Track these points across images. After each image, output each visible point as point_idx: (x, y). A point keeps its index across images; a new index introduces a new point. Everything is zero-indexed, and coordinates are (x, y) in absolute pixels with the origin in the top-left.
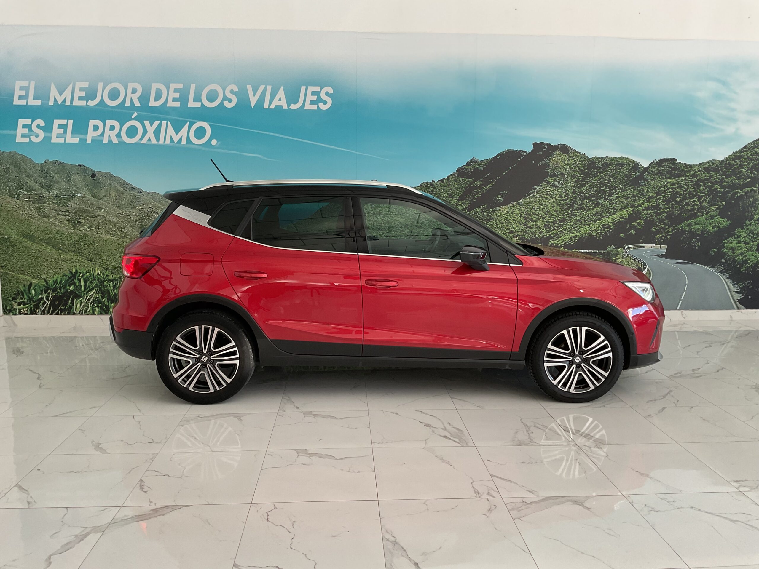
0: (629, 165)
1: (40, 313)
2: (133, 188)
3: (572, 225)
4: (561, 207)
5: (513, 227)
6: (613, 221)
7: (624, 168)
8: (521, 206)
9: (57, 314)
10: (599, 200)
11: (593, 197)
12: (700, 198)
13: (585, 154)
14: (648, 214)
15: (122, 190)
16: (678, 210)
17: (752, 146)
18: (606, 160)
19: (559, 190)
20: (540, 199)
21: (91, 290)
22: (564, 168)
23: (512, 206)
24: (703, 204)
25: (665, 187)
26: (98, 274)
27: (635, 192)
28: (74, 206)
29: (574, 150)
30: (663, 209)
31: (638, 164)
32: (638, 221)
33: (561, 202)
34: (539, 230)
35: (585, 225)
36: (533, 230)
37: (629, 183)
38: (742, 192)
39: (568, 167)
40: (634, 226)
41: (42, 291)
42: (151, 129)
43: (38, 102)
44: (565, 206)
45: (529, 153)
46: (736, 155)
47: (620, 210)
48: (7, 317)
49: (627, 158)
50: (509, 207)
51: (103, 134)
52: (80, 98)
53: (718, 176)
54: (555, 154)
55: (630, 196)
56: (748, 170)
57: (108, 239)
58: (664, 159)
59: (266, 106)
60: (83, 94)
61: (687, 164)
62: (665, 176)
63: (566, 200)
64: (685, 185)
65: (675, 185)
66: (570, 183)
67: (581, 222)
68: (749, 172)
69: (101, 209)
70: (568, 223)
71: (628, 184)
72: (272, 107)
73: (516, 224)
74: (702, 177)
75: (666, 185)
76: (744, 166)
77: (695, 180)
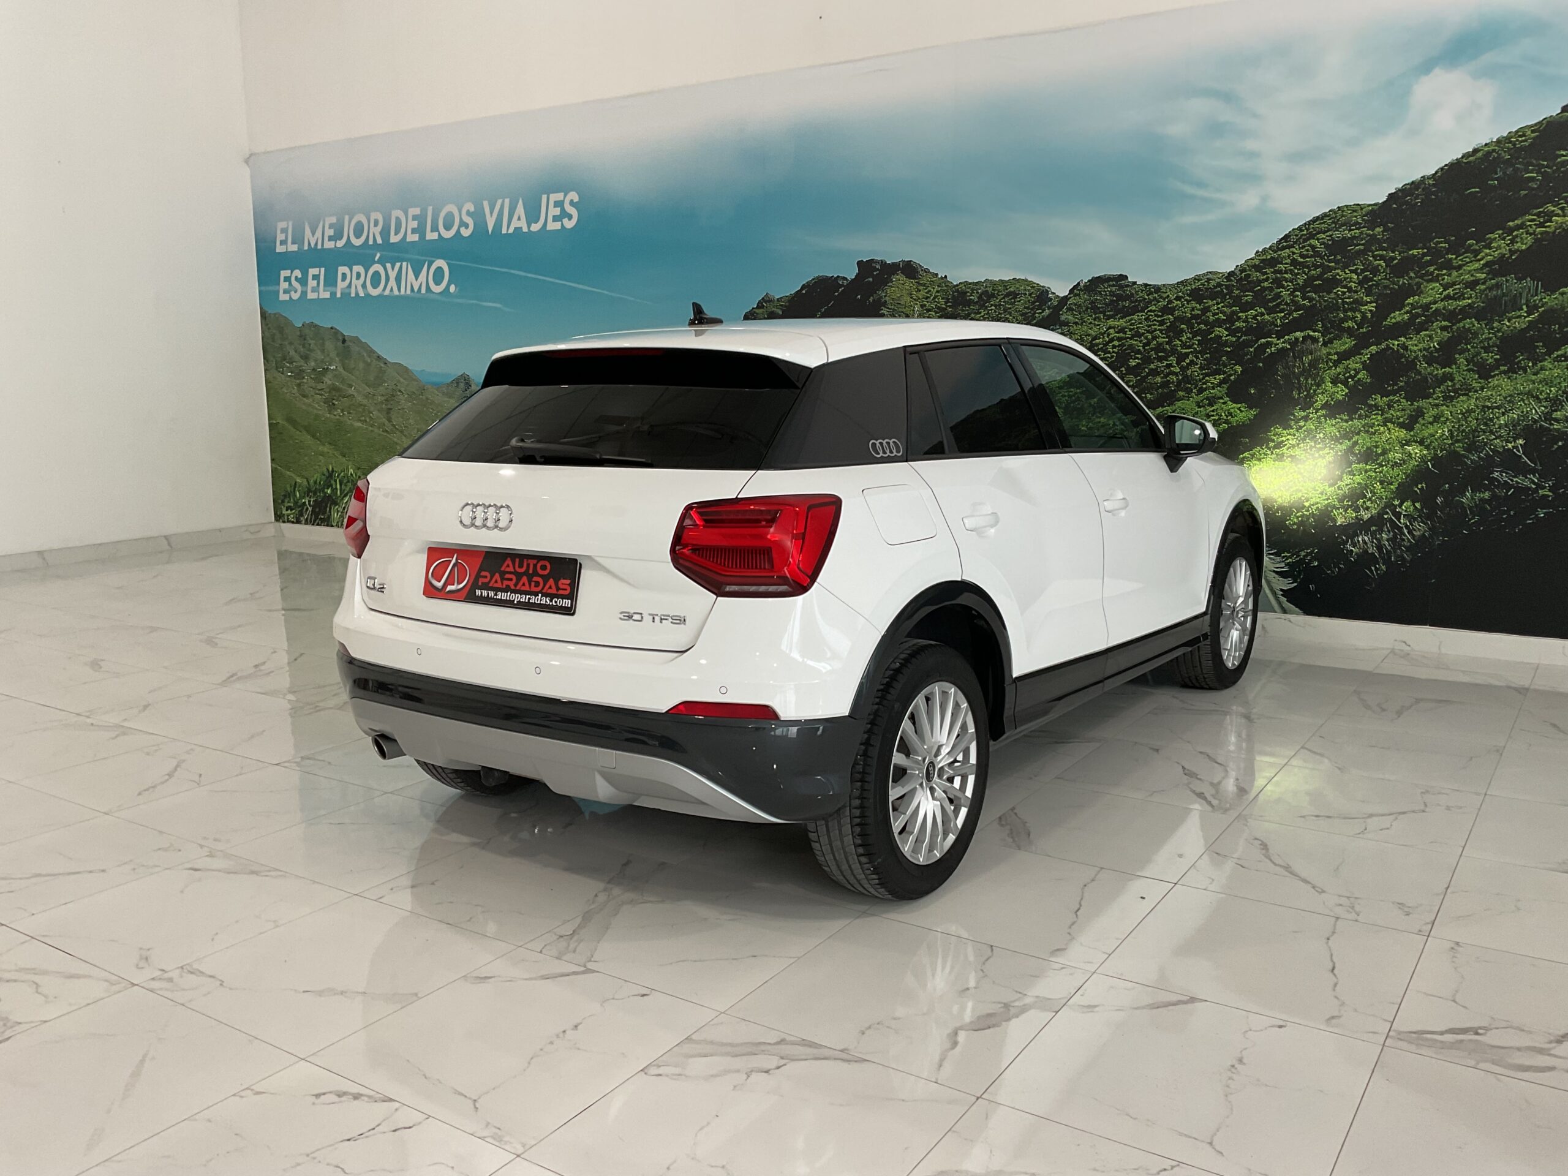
0: (1030, 295)
1: (303, 522)
2: (378, 357)
7: (1019, 301)
9: (318, 525)
12: (1181, 358)
13: (946, 277)
15: (369, 361)
17: (1303, 235)
18: (986, 287)
21: (346, 495)
22: (913, 305)
24: (1189, 372)
25: (1104, 337)
26: (351, 474)
28: (329, 382)
29: (927, 271)
38: (1283, 342)
39: (918, 303)
41: (305, 493)
42: (393, 275)
43: (295, 248)
45: (852, 280)
46: (1264, 257)
48: (277, 524)
49: (1026, 280)
51: (350, 286)
52: (330, 239)
53: (1222, 307)
54: (894, 280)
56: (1295, 290)
57: (359, 428)
58: (1099, 277)
59: (504, 231)
60: (331, 232)
61: (1150, 285)
62: (1104, 313)
64: (1148, 332)
65: (1125, 333)
68: (1297, 296)
69: (350, 386)
72: (511, 231)
74: (1185, 312)
75: (1105, 333)
76: (1284, 283)
77: (1169, 319)
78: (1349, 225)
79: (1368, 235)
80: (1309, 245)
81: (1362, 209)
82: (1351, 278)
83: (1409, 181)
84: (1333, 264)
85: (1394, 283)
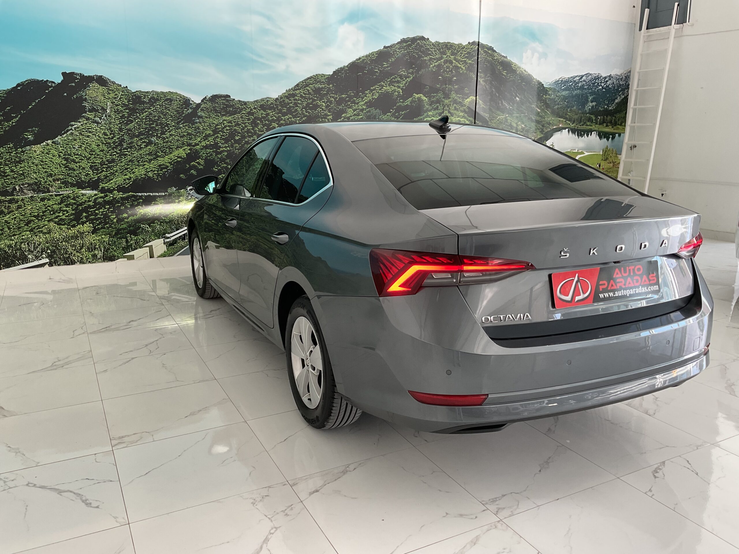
0: (180, 101)
3: (124, 166)
4: (108, 146)
5: (51, 170)
6: (170, 161)
7: (174, 104)
8: (57, 146)
10: (151, 138)
11: (143, 134)
13: (127, 87)
14: (207, 153)
16: (238, 149)
17: (303, 85)
18: (153, 95)
19: (102, 126)
20: (81, 137)
22: (105, 102)
23: (47, 146)
25: (221, 125)
27: (190, 130)
29: (114, 83)
30: (223, 148)
31: (190, 100)
32: (198, 161)
33: (106, 140)
34: (85, 173)
35: (138, 165)
36: (77, 172)
37: (182, 120)
39: (109, 101)
40: (194, 165)
44: (112, 145)
45: (59, 84)
46: (289, 93)
47: (175, 149)
49: (177, 93)
50: (43, 146)
53: (274, 114)
54: (90, 86)
55: (185, 134)
56: (303, 108)
58: (216, 95)
61: (242, 101)
62: (220, 113)
63: (112, 138)
64: (243, 123)
65: (232, 123)
66: (115, 119)
67: (134, 162)
68: (304, 111)
70: (118, 163)
71: (180, 121)
73: (55, 166)
74: (259, 115)
75: (222, 123)
76: (298, 105)
77: (252, 118)
78: (320, 82)
79: (327, 87)
80: (307, 89)
81: (324, 76)
82: (323, 105)
83: (340, 67)
84: (316, 98)
85: (337, 108)
